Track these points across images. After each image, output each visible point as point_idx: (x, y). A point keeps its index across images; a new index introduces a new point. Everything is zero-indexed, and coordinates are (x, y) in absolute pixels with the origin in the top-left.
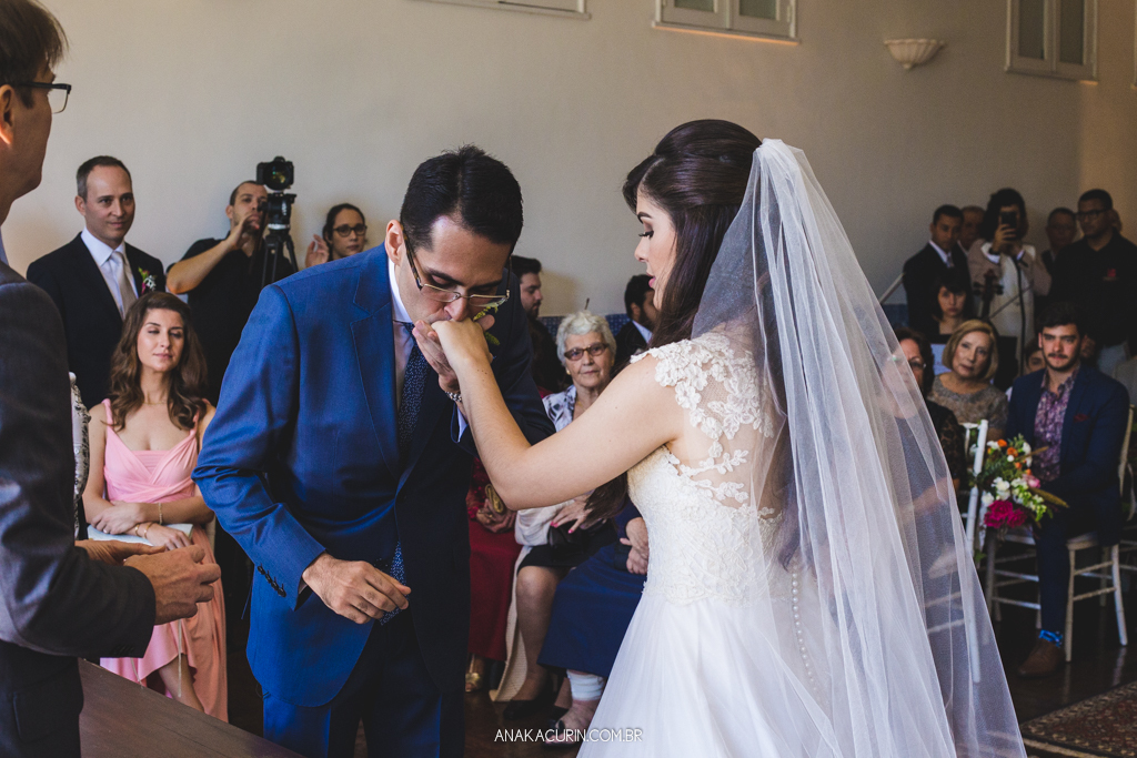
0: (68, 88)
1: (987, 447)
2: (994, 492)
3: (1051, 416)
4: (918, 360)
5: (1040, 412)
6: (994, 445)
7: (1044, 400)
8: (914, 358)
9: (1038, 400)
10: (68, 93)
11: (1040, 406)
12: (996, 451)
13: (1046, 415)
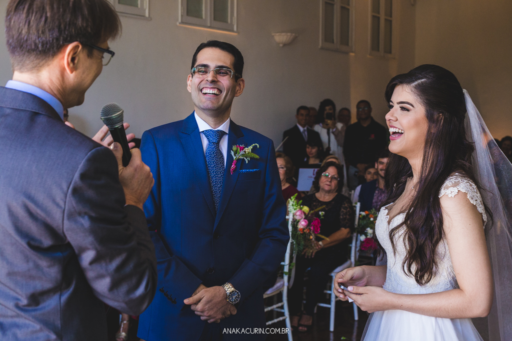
0: (113, 54)
1: (360, 214)
2: (366, 234)
3: (380, 198)
4: (336, 176)
5: (375, 197)
6: (363, 213)
7: (377, 192)
8: (334, 175)
9: (374, 192)
10: (112, 56)
11: (375, 194)
12: (364, 216)
13: (378, 198)
